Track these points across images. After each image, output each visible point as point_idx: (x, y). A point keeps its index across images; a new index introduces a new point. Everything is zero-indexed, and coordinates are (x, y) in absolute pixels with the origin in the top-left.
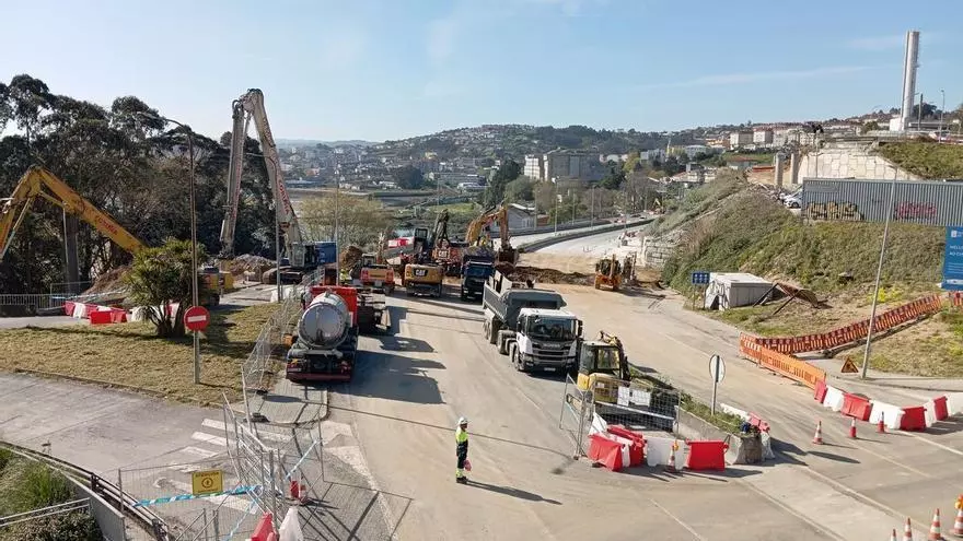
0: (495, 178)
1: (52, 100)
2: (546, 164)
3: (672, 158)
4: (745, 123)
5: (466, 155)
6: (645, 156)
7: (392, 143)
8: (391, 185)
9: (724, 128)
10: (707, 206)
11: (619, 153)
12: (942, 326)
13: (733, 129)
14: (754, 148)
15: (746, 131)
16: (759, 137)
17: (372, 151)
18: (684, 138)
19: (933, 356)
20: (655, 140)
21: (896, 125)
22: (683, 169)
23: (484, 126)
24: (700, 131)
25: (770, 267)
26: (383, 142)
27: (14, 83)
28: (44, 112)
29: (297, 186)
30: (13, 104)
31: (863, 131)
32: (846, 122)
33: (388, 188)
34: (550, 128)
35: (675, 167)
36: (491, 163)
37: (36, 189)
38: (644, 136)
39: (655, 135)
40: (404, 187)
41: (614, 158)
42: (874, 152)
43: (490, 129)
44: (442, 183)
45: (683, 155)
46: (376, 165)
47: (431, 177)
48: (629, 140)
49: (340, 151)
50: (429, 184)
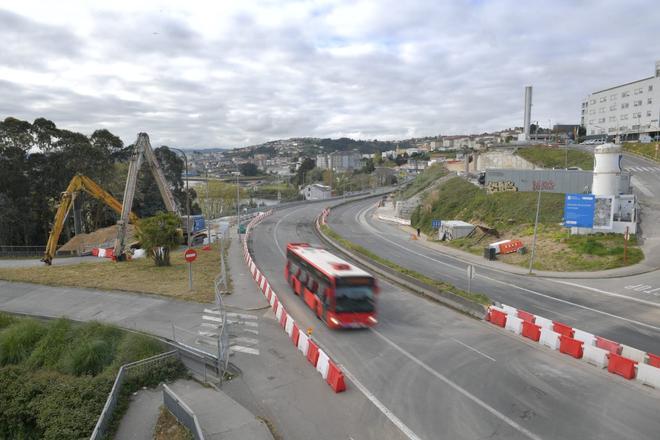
0: (300, 168)
1: (58, 133)
2: (329, 161)
3: (399, 156)
4: (437, 135)
5: (282, 156)
6: (384, 155)
7: (238, 149)
8: (238, 173)
9: (426, 138)
10: (429, 184)
11: (369, 153)
12: (565, 245)
13: (431, 139)
14: (444, 149)
15: (439, 140)
16: (447, 143)
17: (227, 155)
18: (405, 144)
19: (563, 261)
20: (388, 146)
21: (522, 138)
22: (406, 162)
23: (291, 139)
24: (413, 140)
25: (471, 217)
27: (35, 123)
28: (55, 140)
30: (35, 136)
31: (505, 141)
32: (492, 135)
33: (237, 176)
34: (329, 139)
35: (400, 161)
36: (296, 160)
37: (80, 186)
38: (383, 143)
39: (388, 143)
40: (246, 175)
41: (367, 156)
42: (515, 154)
43: (295, 140)
44: (268, 172)
45: (405, 154)
46: (229, 163)
47: (262, 168)
48: (374, 145)
49: (207, 155)
50: (261, 173)
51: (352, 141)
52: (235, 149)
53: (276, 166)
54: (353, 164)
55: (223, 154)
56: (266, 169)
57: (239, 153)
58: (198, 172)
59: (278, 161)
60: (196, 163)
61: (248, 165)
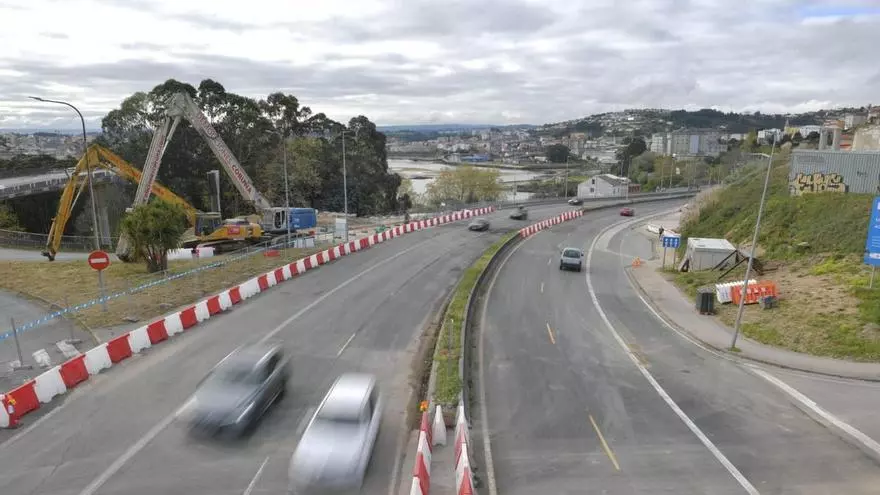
2: (669, 142)
3: (786, 137)
5: (609, 135)
6: (762, 134)
7: (550, 126)
8: (544, 159)
9: (845, 110)
11: (742, 132)
13: (851, 112)
17: (534, 133)
18: (805, 119)
20: (778, 121)
23: (626, 111)
24: (822, 113)
26: (542, 125)
29: (471, 160)
33: (541, 162)
34: (683, 111)
38: (768, 118)
39: (778, 117)
40: (553, 161)
41: (737, 136)
43: (631, 113)
44: (584, 158)
45: (798, 134)
46: (534, 144)
47: (576, 153)
48: (754, 121)
49: (508, 133)
50: (574, 158)
51: (719, 115)
52: (546, 126)
53: (598, 149)
54: (705, 148)
55: (529, 132)
56: (581, 153)
57: (549, 130)
58: (492, 155)
59: (603, 141)
60: (492, 144)
61: (558, 147)
